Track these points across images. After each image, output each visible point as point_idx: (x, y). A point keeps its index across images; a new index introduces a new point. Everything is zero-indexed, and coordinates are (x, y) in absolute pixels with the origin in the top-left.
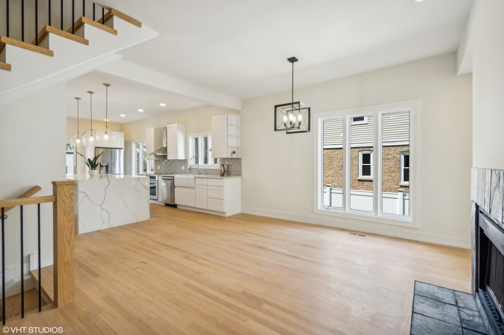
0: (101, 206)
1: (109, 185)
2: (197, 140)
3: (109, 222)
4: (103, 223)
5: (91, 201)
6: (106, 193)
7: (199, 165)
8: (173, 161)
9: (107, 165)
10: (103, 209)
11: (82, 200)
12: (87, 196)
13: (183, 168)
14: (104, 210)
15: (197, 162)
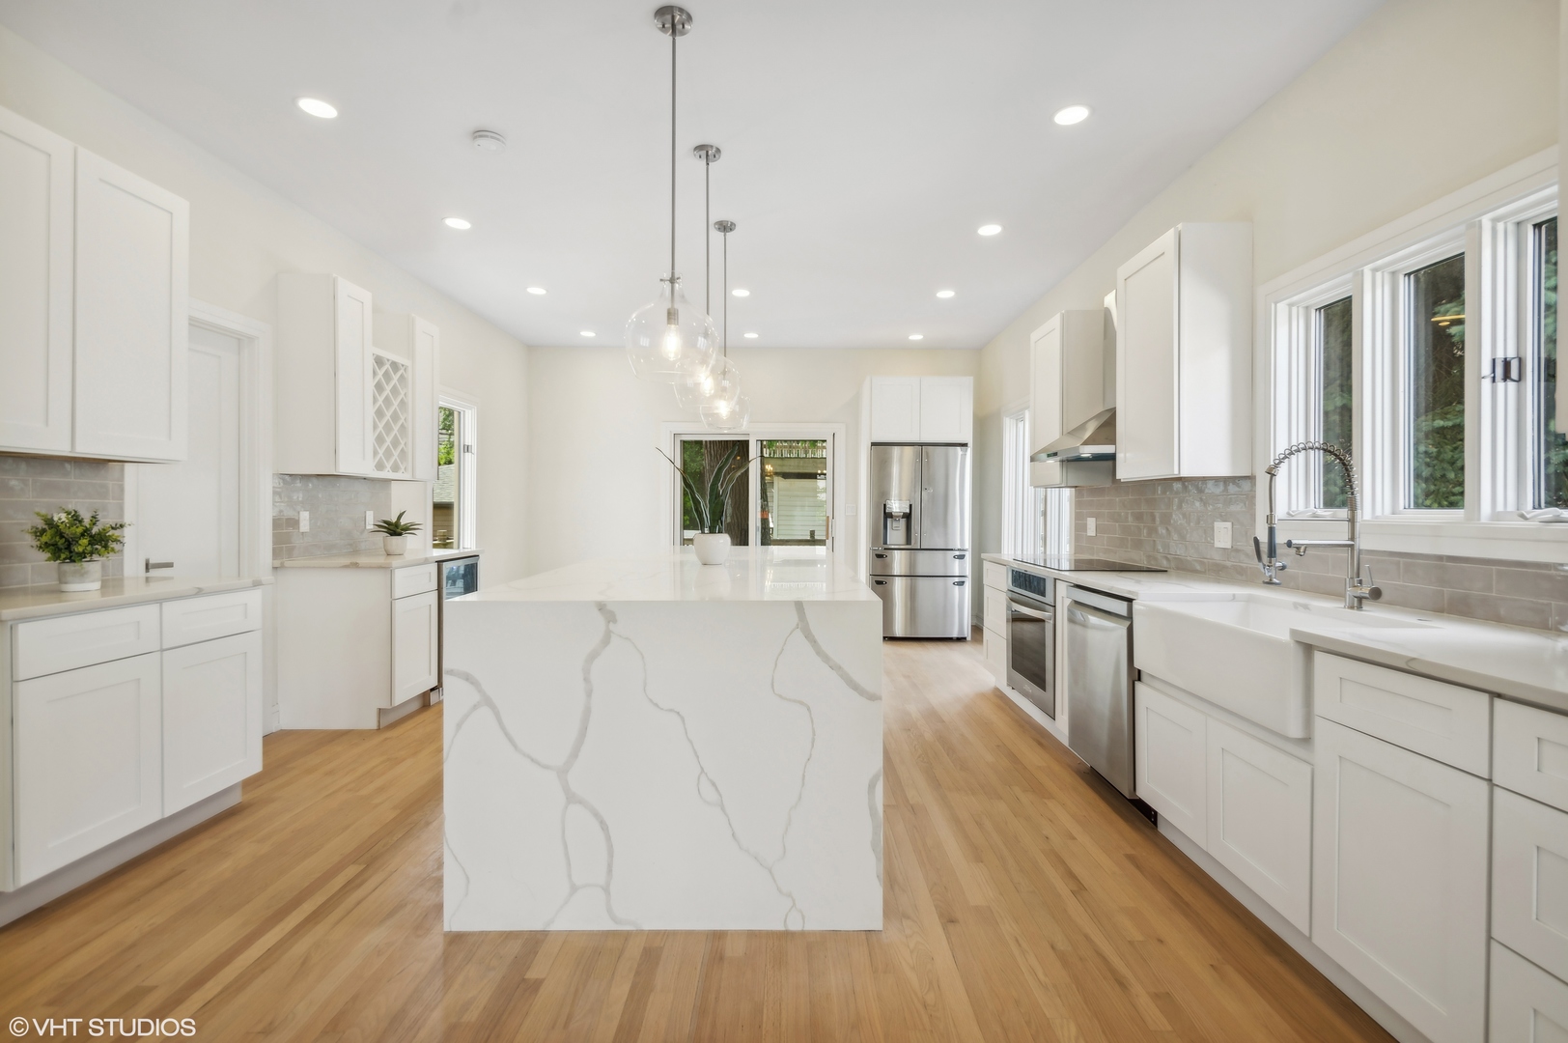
0: (563, 772)
1: (606, 640)
2: (1340, 318)
3: (606, 889)
4: (574, 889)
5: (507, 734)
6: (589, 693)
7: (1365, 513)
8: (1144, 487)
9: (908, 511)
10: (571, 798)
11: (459, 726)
12: (488, 702)
13: (1223, 535)
14: (581, 802)
15: (1340, 487)
